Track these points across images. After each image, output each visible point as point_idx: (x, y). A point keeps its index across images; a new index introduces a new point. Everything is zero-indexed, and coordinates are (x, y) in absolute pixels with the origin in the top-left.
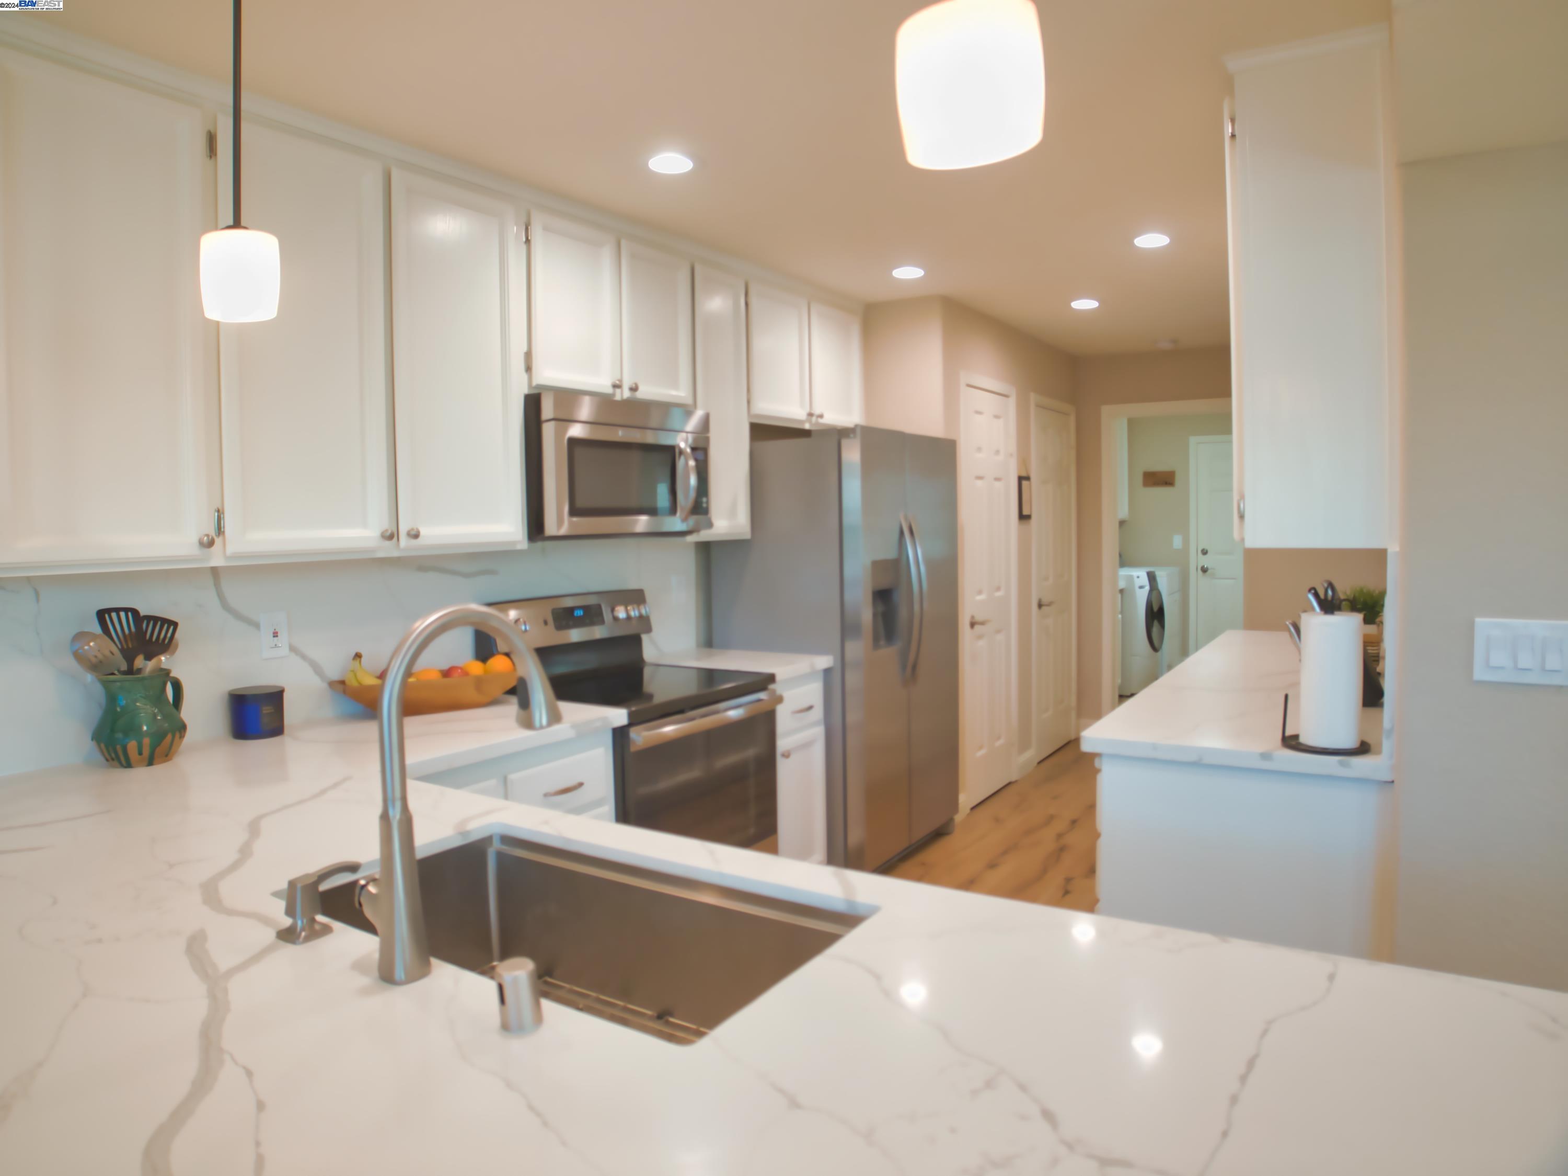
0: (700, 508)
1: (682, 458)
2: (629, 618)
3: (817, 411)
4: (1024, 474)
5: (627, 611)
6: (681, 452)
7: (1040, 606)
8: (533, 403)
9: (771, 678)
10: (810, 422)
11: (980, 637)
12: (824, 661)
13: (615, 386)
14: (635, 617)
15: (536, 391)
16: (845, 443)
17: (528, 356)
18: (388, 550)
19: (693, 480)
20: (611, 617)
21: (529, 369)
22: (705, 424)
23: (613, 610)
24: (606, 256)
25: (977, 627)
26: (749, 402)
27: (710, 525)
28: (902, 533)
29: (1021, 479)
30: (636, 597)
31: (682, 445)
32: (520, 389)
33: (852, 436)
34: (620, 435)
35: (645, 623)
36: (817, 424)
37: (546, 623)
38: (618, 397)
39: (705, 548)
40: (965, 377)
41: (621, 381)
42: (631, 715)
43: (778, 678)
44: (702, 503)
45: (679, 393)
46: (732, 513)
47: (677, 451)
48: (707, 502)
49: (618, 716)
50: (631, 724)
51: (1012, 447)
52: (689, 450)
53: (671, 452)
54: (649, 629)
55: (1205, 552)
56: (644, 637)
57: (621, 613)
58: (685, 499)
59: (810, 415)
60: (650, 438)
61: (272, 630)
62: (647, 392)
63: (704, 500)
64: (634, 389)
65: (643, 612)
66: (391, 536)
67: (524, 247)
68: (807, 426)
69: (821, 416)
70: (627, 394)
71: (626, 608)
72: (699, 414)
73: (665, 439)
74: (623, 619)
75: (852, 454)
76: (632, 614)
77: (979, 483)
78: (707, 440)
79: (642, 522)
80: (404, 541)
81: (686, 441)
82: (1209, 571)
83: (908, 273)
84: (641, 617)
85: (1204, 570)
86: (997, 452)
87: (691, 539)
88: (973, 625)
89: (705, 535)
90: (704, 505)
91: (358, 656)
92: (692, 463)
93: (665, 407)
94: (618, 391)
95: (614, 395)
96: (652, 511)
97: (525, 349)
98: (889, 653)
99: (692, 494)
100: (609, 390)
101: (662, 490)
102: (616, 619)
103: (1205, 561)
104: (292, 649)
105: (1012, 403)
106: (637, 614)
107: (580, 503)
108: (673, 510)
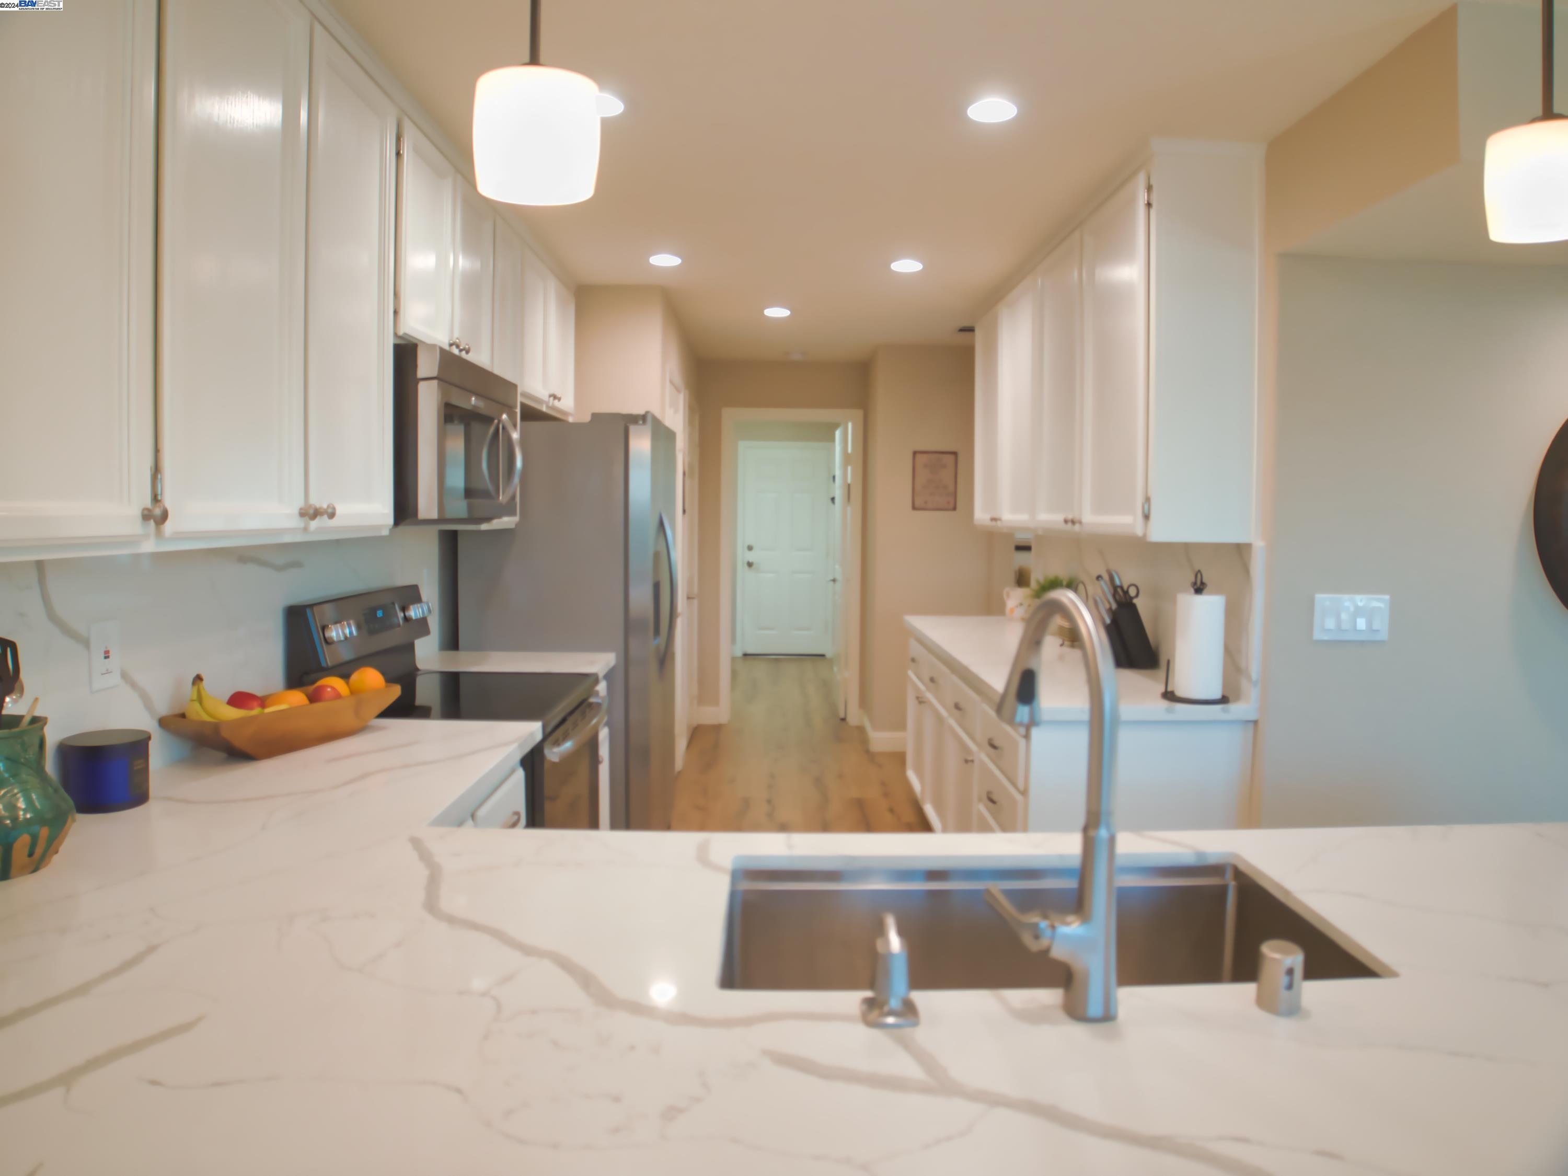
10: (548, 404)
13: (454, 345)
15: (403, 342)
16: (633, 429)
17: (396, 297)
21: (395, 313)
30: (415, 594)
32: (391, 337)
33: (641, 422)
34: (473, 403)
35: (425, 625)
36: (552, 405)
37: (360, 626)
40: (668, 371)
41: (459, 339)
43: (600, 678)
49: (531, 730)
50: (546, 737)
55: (750, 548)
59: (552, 396)
60: (489, 409)
61: (103, 650)
64: (467, 350)
67: (395, 163)
69: (559, 398)
75: (641, 441)
80: (316, 520)
82: (754, 566)
84: (424, 617)
85: (750, 565)
91: (198, 679)
95: (454, 354)
102: (407, 620)
103: (751, 556)
104: (125, 676)
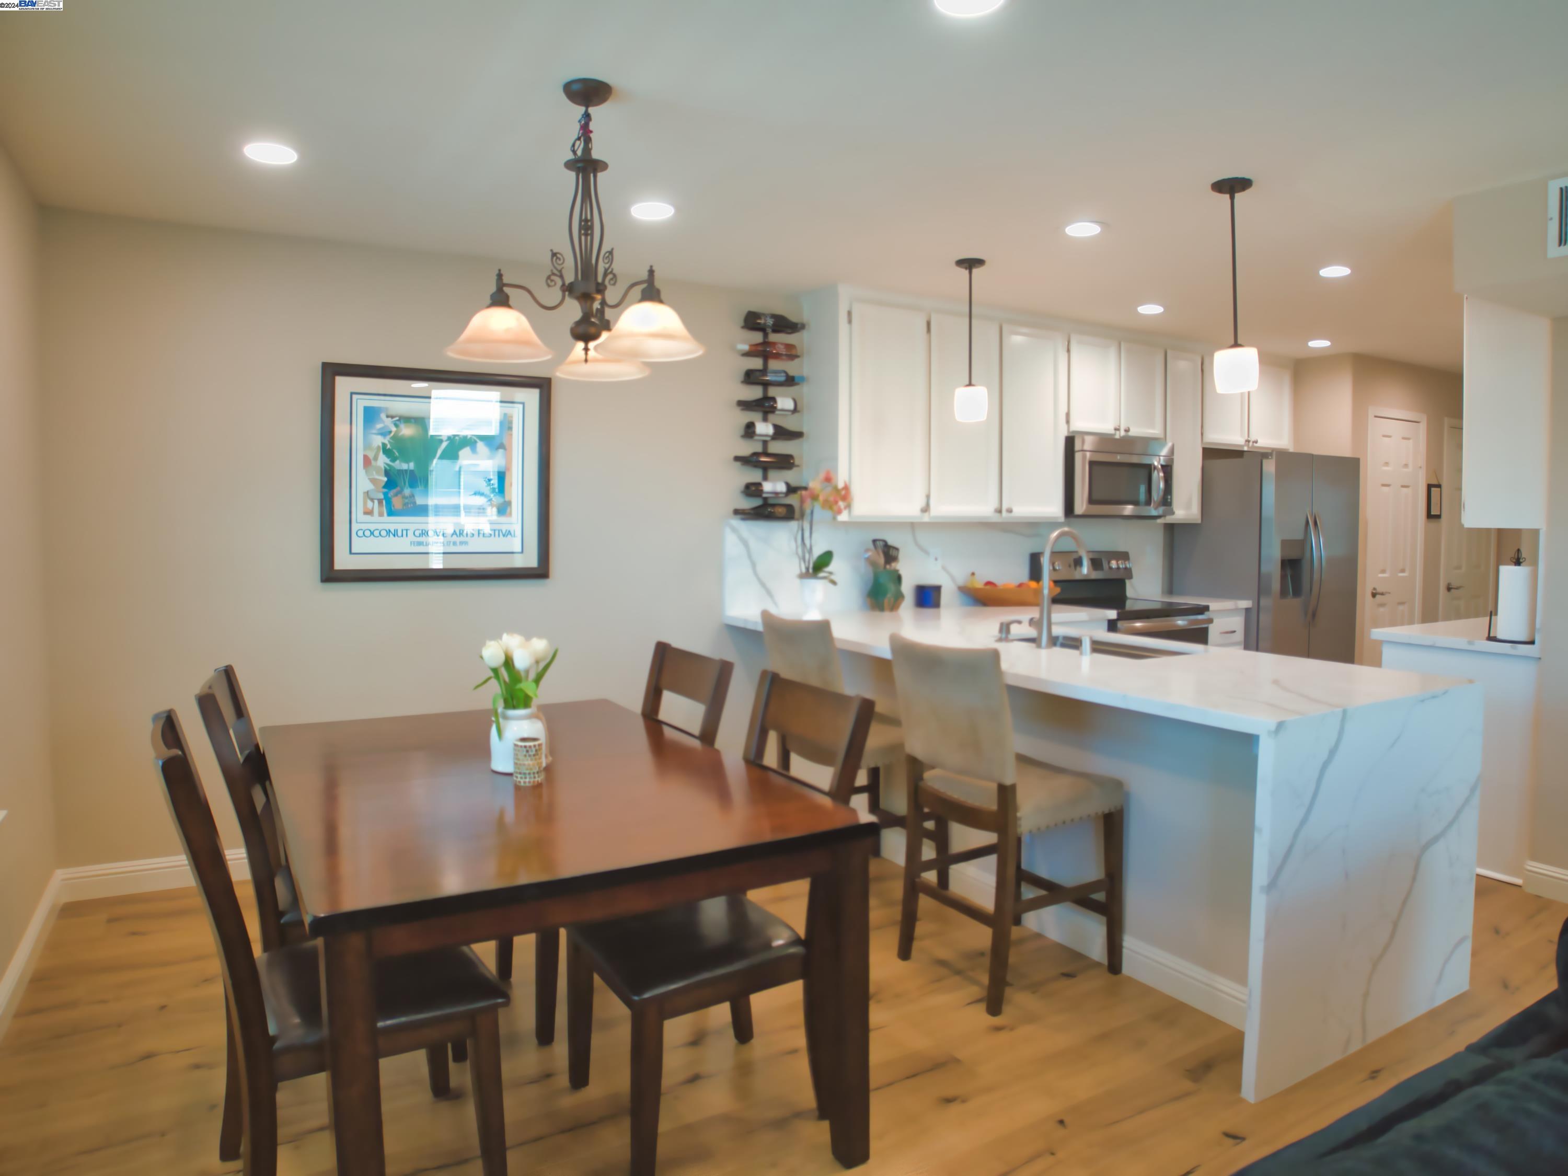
0: (1166, 501)
1: (1156, 472)
2: (1118, 568)
3: (1252, 438)
4: (1435, 482)
5: (1118, 564)
6: (1155, 468)
7: (1449, 589)
8: (1070, 442)
9: (1206, 609)
10: (1248, 446)
11: (1382, 605)
12: (1245, 604)
13: (1117, 429)
14: (1123, 568)
15: (1070, 435)
16: (1266, 459)
17: (1068, 415)
18: (996, 518)
19: (1162, 485)
20: (1107, 567)
21: (1068, 422)
22: (1172, 451)
23: (1109, 562)
24: (1112, 353)
25: (1378, 597)
26: (1202, 434)
27: (1173, 513)
28: (1307, 522)
29: (1429, 487)
30: (1124, 556)
31: (1156, 463)
32: (1063, 433)
33: (1270, 457)
34: (1119, 458)
35: (1128, 573)
36: (1253, 446)
37: (1070, 566)
38: (1117, 437)
39: (1171, 529)
40: (1372, 411)
41: (1119, 426)
42: (1118, 614)
43: (1211, 608)
44: (1167, 499)
45: (1154, 431)
46: (1188, 506)
47: (1153, 467)
48: (1171, 499)
49: (1111, 614)
50: (1118, 620)
51: (1422, 461)
52: (1160, 467)
53: (1149, 468)
54: (1130, 577)
56: (1127, 582)
57: (1114, 564)
58: (1156, 496)
59: (1248, 441)
60: (1135, 460)
61: (935, 557)
62: (1135, 432)
63: (1169, 497)
64: (1127, 431)
65: (1128, 566)
66: (999, 511)
67: (1066, 354)
68: (1246, 449)
69: (1256, 442)
70: (1123, 433)
71: (1117, 562)
72: (1169, 445)
73: (1145, 460)
74: (1115, 568)
75: (1270, 467)
76: (1121, 566)
77: (1386, 489)
78: (1172, 460)
79: (1129, 509)
80: (1004, 513)
81: (1159, 462)
83: (1319, 344)
84: (1126, 568)
86: (1406, 466)
87: (1159, 521)
88: (1374, 595)
89: (1169, 519)
90: (1169, 500)
91: (973, 575)
92: (1161, 474)
93: (1147, 441)
94: (1118, 432)
95: (1115, 434)
96: (1135, 503)
97: (1065, 410)
98: (1293, 603)
99: (1161, 493)
100: (1113, 432)
101: (1143, 489)
102: (1111, 568)
104: (943, 567)
105: (1423, 427)
106: (1124, 566)
107: (1095, 497)
108: (1148, 502)
